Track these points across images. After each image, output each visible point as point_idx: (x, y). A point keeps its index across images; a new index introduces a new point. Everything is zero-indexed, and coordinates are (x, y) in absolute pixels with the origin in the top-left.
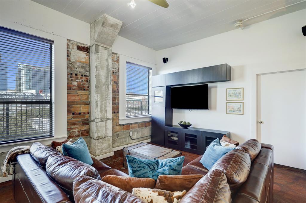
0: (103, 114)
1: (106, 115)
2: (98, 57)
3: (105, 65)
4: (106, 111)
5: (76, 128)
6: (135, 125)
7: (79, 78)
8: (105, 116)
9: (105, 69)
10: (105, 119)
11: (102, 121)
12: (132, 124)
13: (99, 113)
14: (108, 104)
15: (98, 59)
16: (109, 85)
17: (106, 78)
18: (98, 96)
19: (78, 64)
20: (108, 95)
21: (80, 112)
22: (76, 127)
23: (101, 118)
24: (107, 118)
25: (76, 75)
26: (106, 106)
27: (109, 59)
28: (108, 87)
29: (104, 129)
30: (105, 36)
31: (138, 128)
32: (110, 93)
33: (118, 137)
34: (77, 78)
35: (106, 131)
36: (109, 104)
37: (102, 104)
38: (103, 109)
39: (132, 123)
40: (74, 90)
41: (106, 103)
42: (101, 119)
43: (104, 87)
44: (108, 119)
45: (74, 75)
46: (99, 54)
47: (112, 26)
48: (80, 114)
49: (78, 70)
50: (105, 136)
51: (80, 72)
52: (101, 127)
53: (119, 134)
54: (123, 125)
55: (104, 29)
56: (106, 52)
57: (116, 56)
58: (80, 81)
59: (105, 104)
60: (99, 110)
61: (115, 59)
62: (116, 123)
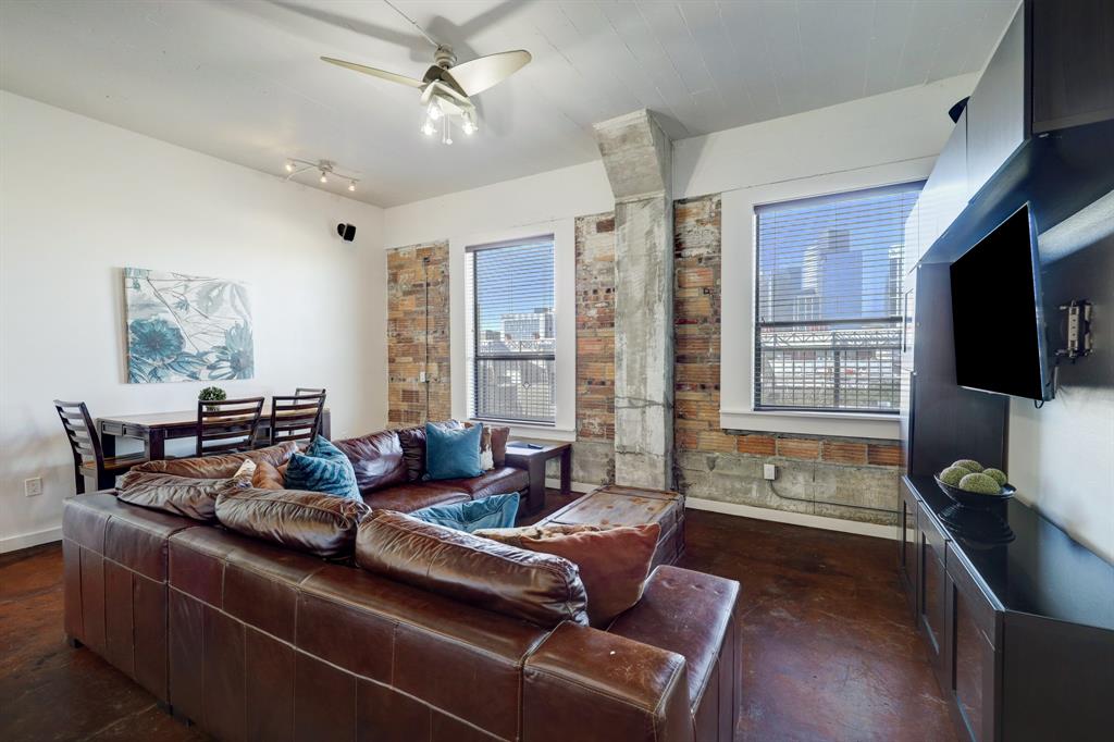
0: (634, 387)
1: (643, 391)
2: (624, 235)
3: (643, 251)
4: (644, 381)
5: (595, 416)
6: (804, 445)
7: (602, 298)
8: (640, 393)
9: (643, 261)
10: (641, 403)
11: (632, 406)
12: (782, 436)
13: (625, 383)
14: (650, 360)
15: (624, 241)
16: (656, 306)
17: (646, 287)
18: (621, 339)
19: (599, 266)
20: (650, 334)
21: (602, 379)
22: (594, 413)
23: (630, 399)
24: (648, 398)
25: (595, 292)
26: (643, 367)
27: (656, 229)
28: (651, 311)
29: (640, 429)
30: (628, 173)
31: (820, 459)
32: (658, 329)
33: (712, 469)
34: (597, 299)
35: (644, 436)
36: (655, 360)
37: (634, 361)
38: (637, 373)
39: (783, 434)
40: (591, 327)
41: (644, 359)
42: (630, 401)
43: (639, 314)
44: (652, 403)
45: (591, 293)
46: (627, 224)
47: (624, 139)
48: (603, 383)
49: (600, 279)
50: (641, 448)
51: (603, 285)
52: (628, 421)
53: (717, 457)
54: (740, 433)
55: (613, 158)
56: (647, 211)
57: (708, 203)
58: (604, 304)
59: (642, 359)
60: (625, 376)
61: (706, 216)
62: (709, 422)
